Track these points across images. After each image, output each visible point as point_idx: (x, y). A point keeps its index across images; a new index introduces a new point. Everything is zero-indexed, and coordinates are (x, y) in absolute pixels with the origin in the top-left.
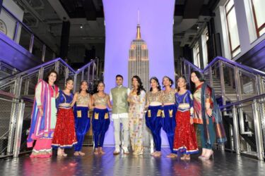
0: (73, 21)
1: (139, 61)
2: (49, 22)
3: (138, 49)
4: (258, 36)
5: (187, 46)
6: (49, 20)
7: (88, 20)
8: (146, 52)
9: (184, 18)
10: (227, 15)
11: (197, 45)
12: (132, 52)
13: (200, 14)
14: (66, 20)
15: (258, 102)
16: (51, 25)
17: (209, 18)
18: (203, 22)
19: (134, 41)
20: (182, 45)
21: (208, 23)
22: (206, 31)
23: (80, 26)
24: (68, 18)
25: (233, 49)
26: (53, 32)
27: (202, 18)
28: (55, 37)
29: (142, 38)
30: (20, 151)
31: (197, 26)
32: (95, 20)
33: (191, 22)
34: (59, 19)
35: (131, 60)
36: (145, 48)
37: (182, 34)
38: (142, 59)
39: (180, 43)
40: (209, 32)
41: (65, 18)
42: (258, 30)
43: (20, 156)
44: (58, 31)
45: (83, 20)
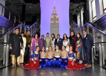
0: (27, 4)
1: (55, 23)
2: (16, 5)
3: (55, 17)
4: (104, 13)
5: (75, 14)
6: (16, 4)
7: (33, 4)
8: (58, 19)
9: (74, 3)
10: (92, 2)
11: (79, 14)
12: (52, 19)
13: (80, 2)
14: (24, 4)
15: (101, 45)
16: (17, 6)
17: (84, 3)
18: (81, 5)
19: (53, 14)
20: (73, 14)
21: (84, 5)
22: (83, 9)
23: (30, 6)
24: (25, 3)
25: (94, 17)
26: (18, 9)
27: (81, 3)
28: (19, 11)
29: (56, 13)
30: (8, 64)
31: (79, 6)
32: (36, 4)
33: (77, 5)
34: (21, 3)
35: (51, 22)
36: (57, 17)
37: (73, 10)
38: (56, 22)
39: (72, 13)
40: (84, 9)
41: (23, 3)
42: (104, 10)
43: (8, 66)
44: (21, 8)
45: (31, 4)
